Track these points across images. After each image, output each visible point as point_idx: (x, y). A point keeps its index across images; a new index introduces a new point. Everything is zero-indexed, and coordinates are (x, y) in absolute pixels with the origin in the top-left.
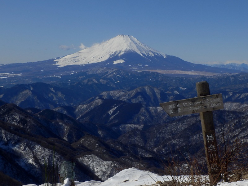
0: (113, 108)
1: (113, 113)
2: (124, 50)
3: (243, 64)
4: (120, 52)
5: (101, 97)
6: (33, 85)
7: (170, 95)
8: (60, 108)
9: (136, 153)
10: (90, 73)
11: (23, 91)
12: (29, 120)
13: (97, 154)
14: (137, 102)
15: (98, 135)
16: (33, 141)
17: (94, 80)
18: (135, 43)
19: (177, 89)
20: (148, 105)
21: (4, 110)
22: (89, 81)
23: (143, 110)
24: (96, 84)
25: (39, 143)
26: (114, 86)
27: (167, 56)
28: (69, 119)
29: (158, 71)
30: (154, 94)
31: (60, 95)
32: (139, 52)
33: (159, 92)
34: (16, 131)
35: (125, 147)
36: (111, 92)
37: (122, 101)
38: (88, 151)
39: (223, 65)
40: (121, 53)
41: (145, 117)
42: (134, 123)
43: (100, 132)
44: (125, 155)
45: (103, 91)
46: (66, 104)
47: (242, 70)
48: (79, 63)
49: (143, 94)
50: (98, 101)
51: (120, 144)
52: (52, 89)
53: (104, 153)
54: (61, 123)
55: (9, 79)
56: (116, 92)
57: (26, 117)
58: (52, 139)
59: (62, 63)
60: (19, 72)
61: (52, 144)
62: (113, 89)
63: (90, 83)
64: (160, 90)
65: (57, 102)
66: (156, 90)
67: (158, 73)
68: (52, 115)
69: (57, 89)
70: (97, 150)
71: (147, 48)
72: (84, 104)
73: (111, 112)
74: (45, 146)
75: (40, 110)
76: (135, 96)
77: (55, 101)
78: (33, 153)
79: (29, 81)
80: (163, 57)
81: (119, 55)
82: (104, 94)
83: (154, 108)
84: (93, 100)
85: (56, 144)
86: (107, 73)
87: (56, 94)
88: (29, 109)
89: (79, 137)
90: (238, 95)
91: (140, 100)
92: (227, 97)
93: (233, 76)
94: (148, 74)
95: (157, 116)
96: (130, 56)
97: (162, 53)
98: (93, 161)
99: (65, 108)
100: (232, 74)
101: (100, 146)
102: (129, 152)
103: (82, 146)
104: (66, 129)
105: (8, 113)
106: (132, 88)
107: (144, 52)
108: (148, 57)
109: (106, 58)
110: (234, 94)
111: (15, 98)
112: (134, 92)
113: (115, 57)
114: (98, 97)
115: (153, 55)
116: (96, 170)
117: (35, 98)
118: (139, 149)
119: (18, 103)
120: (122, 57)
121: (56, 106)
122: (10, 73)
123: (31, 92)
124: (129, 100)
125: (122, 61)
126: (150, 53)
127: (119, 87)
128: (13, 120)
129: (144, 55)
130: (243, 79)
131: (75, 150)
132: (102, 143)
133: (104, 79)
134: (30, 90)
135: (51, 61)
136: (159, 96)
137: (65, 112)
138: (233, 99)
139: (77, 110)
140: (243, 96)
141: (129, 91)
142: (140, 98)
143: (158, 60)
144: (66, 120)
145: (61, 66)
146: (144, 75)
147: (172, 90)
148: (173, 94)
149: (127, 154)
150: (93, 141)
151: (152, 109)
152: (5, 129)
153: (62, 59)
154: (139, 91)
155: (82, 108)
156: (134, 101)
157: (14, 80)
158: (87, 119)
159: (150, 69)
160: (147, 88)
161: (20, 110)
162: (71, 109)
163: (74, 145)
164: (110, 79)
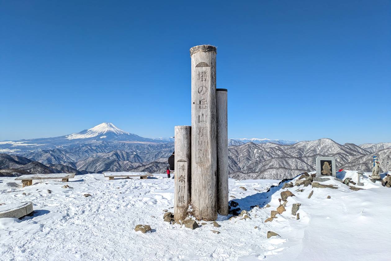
2: (106, 131)
4: (104, 132)
5: (92, 157)
6: (51, 151)
7: (131, 155)
8: (67, 164)
10: (87, 143)
11: (45, 154)
14: (113, 159)
17: (89, 147)
19: (135, 151)
20: (118, 160)
22: (85, 148)
24: (90, 149)
27: (130, 134)
30: (122, 155)
32: (115, 132)
33: (125, 153)
36: (99, 154)
41: (117, 167)
49: (116, 154)
50: (91, 159)
55: (37, 147)
56: (101, 154)
59: (70, 138)
60: (44, 143)
62: (100, 152)
66: (123, 152)
67: (125, 143)
71: (119, 130)
73: (98, 165)
76: (112, 156)
77: (65, 159)
79: (49, 148)
80: (128, 134)
81: (104, 133)
82: (95, 155)
83: (122, 162)
86: (96, 143)
87: (65, 155)
92: (161, 155)
93: (165, 144)
94: (120, 144)
96: (109, 134)
99: (71, 163)
106: (111, 151)
108: (120, 134)
109: (96, 135)
112: (111, 153)
113: (101, 134)
115: (122, 133)
120: (105, 134)
121: (65, 162)
122: (38, 143)
124: (109, 158)
125: (105, 137)
129: (117, 133)
133: (94, 146)
134: (49, 153)
135: (64, 137)
136: (125, 156)
137: (70, 166)
139: (78, 164)
141: (108, 153)
142: (115, 157)
145: (70, 140)
147: (133, 152)
148: (133, 154)
153: (70, 136)
154: (114, 153)
155: (81, 163)
156: (111, 158)
157: (40, 147)
160: (118, 152)
162: (74, 164)
164: (98, 146)
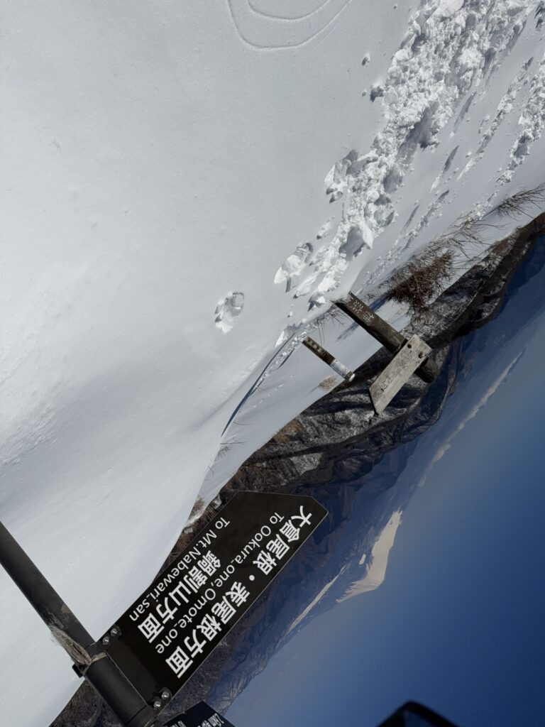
2: (369, 573)
4: (369, 568)
40: (367, 568)
59: (396, 518)
81: (367, 565)
93: (278, 642)
96: (360, 573)
107: (354, 587)
113: (369, 560)
120: (364, 565)
125: (362, 562)
129: (353, 585)
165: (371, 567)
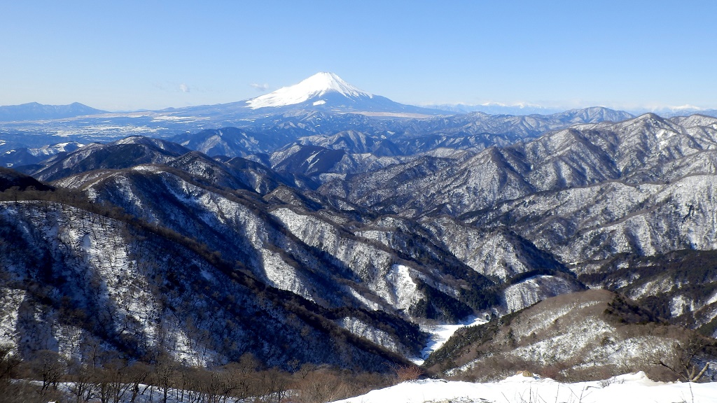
0: (312, 155)
1: (312, 162)
2: (325, 89)
3: (459, 105)
4: (321, 92)
5: (299, 144)
6: (222, 130)
7: (376, 140)
8: (253, 156)
9: (336, 205)
10: (287, 116)
11: (211, 136)
12: (215, 169)
13: (290, 208)
14: (339, 148)
15: (295, 185)
16: (218, 193)
17: (291, 124)
18: (337, 81)
19: (385, 133)
20: (351, 152)
21: (188, 159)
22: (285, 125)
23: (346, 157)
24: (294, 128)
25: (224, 196)
26: (314, 131)
27: (374, 96)
28: (262, 167)
29: (363, 113)
30: (358, 139)
31: (253, 140)
32: (342, 92)
33: (364, 137)
34: (199, 182)
35: (324, 199)
36: (311, 138)
37: (322, 148)
38: (283, 204)
39: (437, 106)
40: (322, 94)
41: (348, 165)
42: (336, 172)
43: (297, 183)
44: (324, 208)
45: (302, 136)
46: (261, 152)
47: (458, 111)
48: (275, 105)
49: (346, 139)
50: (296, 148)
51: (319, 195)
52: (244, 134)
53: (300, 206)
54: (252, 172)
55: (196, 123)
56: (316, 138)
57: (212, 166)
58: (239, 191)
59: (256, 104)
60: (208, 115)
61: (241, 197)
62: (313, 134)
63: (287, 127)
64: (365, 134)
65: (250, 149)
66: (361, 135)
67: (363, 116)
68: (243, 164)
69: (250, 134)
70: (292, 203)
71: (351, 87)
72: (280, 151)
73: (310, 159)
74: (231, 199)
75: (230, 158)
76: (337, 142)
77: (248, 148)
78: (218, 207)
79: (218, 126)
80: (369, 97)
81: (320, 95)
82: (303, 140)
83: (358, 155)
84: (290, 146)
85: (246, 196)
86: (306, 115)
87: (248, 140)
88: (218, 157)
89: (272, 189)
90: (452, 140)
91: (343, 146)
92: (440, 142)
93: (446, 118)
94: (352, 117)
95: (361, 164)
96: (332, 97)
97: (367, 93)
98: (286, 215)
99: (259, 155)
100: (447, 116)
101: (295, 198)
102: (328, 204)
103: (276, 198)
104: (258, 179)
105: (193, 162)
106: (334, 133)
107: (347, 92)
108: (353, 97)
109: (304, 98)
110: (448, 138)
111: (203, 144)
112: (336, 137)
113: (315, 97)
114: (295, 143)
115: (358, 95)
116: (289, 225)
117: (225, 144)
118: (339, 201)
119: (206, 151)
120: (323, 98)
121: (248, 153)
122: (197, 116)
123: (220, 138)
124: (331, 146)
125: (322, 102)
126: (355, 93)
127: (319, 131)
128: (198, 170)
129: (347, 94)
130: (458, 122)
131: (266, 203)
132: (299, 195)
133: (303, 122)
134: (219, 135)
135: (243, 103)
136: (364, 142)
137: (258, 160)
138: (447, 144)
139: (272, 158)
140: (457, 140)
141: (330, 135)
142: (343, 144)
143: (363, 101)
144: (258, 169)
145: (254, 109)
146: (347, 118)
147: (379, 135)
148: (380, 139)
149: (326, 207)
150: (287, 192)
151: (356, 156)
152: (186, 181)
153: (255, 100)
154: (342, 136)
155: (277, 156)
156: (336, 147)
157: (201, 124)
158: (283, 167)
159: (354, 111)
160: (350, 133)
161: (207, 158)
162: (265, 157)
163: (266, 198)
164: (310, 122)
165: (319, 90)
